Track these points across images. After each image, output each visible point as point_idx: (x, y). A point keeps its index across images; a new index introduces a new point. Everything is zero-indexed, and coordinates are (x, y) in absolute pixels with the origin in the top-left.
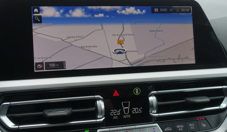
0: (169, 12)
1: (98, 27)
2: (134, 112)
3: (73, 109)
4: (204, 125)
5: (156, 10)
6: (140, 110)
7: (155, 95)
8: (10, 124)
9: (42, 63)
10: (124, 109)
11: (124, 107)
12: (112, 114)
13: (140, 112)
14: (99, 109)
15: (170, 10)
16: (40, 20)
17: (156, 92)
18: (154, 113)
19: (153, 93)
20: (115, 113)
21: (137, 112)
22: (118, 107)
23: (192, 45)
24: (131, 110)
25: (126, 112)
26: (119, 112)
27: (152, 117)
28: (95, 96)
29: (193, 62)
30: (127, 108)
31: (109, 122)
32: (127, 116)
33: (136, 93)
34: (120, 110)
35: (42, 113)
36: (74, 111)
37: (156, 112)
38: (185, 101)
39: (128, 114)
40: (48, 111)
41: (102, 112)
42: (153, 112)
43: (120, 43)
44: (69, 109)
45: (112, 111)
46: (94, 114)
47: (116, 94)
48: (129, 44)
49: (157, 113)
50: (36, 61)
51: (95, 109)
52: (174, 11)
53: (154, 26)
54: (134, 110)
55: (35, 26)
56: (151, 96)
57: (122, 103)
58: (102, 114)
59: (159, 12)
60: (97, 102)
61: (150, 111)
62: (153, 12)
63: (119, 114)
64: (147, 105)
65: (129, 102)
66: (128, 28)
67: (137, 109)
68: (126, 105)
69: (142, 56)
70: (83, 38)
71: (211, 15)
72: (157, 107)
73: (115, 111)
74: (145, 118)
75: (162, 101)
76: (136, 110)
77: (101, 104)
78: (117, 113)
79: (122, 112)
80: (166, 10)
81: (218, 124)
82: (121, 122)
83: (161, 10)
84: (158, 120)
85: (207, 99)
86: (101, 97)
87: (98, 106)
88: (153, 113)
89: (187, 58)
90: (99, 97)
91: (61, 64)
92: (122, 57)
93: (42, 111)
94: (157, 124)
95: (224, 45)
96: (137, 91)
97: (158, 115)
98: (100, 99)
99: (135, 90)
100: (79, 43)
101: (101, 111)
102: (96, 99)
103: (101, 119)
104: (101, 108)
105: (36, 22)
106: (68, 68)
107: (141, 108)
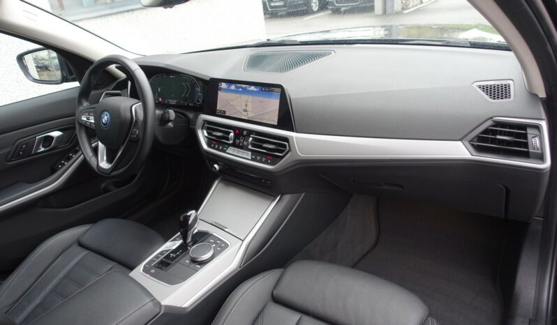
0: (269, 91)
1: (238, 95)
4: (269, 162)
8: (206, 134)
9: (219, 110)
16: (221, 89)
18: (250, 147)
23: (277, 113)
24: (243, 142)
28: (231, 131)
29: (276, 124)
31: (234, 145)
32: (241, 144)
41: (231, 139)
43: (246, 106)
46: (229, 139)
48: (249, 108)
49: (252, 147)
50: (218, 108)
51: (229, 136)
52: (272, 91)
53: (261, 99)
55: (219, 92)
56: (251, 137)
59: (265, 91)
60: (231, 133)
62: (262, 90)
63: (238, 142)
66: (250, 98)
69: (254, 115)
73: (237, 140)
76: (245, 143)
79: (240, 142)
80: (268, 89)
81: (276, 163)
83: (266, 89)
86: (233, 132)
87: (231, 135)
89: (273, 121)
91: (225, 112)
92: (245, 113)
94: (250, 153)
100: (231, 103)
103: (231, 142)
106: (227, 114)
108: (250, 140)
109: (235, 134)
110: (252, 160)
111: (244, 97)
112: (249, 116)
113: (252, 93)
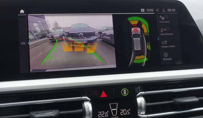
2: (122, 113)
3: (60, 110)
5: (143, 10)
6: (128, 111)
7: (143, 96)
10: (112, 111)
11: (112, 109)
12: (100, 116)
13: (129, 113)
14: (87, 110)
15: (157, 10)
17: (144, 92)
18: (143, 115)
19: (141, 94)
20: (103, 115)
21: (125, 113)
22: (107, 109)
24: (119, 111)
25: (114, 114)
26: (106, 114)
28: (83, 97)
30: (115, 109)
33: (124, 94)
34: (108, 112)
35: (29, 115)
36: (61, 112)
37: (144, 113)
38: (174, 101)
39: (116, 116)
40: (35, 112)
41: (89, 114)
42: (141, 113)
44: (55, 110)
45: (100, 113)
47: (104, 95)
49: (146, 114)
51: (83, 111)
54: (122, 111)
56: (139, 96)
57: (110, 104)
58: (90, 116)
60: (85, 103)
61: (138, 113)
63: (107, 115)
64: (135, 107)
65: (117, 103)
67: (125, 111)
68: (114, 107)
72: (145, 108)
73: (103, 113)
75: (151, 102)
78: (104, 115)
79: (110, 114)
80: (152, 10)
83: (148, 10)
85: (195, 99)
86: (88, 98)
87: (86, 108)
88: (141, 115)
90: (86, 98)
93: (28, 113)
96: (125, 92)
97: (146, 116)
98: (87, 100)
99: (123, 90)
101: (89, 112)
104: (89, 110)
107: (130, 109)
108: (140, 100)
109: (92, 102)
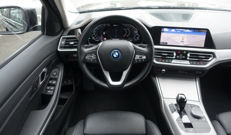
0: (199, 32)
1: (178, 34)
3: (168, 54)
4: (202, 64)
7: (189, 54)
9: (162, 42)
16: (163, 32)
18: (188, 58)
22: (179, 55)
23: (204, 42)
24: (182, 57)
27: (187, 59)
29: (203, 46)
31: (176, 59)
32: (181, 58)
38: (198, 57)
43: (183, 39)
46: (173, 56)
47: (179, 52)
49: (189, 58)
50: (161, 42)
52: (201, 32)
53: (193, 35)
55: (162, 33)
59: (196, 31)
62: (194, 31)
64: (186, 56)
66: (186, 35)
68: (181, 55)
69: (188, 43)
70: (173, 37)
71: (212, 33)
74: (185, 59)
75: (191, 56)
76: (183, 57)
77: (175, 54)
78: (178, 57)
79: (180, 57)
80: (198, 31)
81: (206, 64)
82: (179, 59)
84: (189, 60)
89: (201, 45)
91: (166, 43)
92: (182, 43)
94: (188, 61)
95: (214, 42)
96: (185, 52)
100: (172, 38)
101: (175, 56)
102: (174, 53)
103: (174, 58)
105: (162, 32)
106: (168, 44)
108: (189, 55)
109: (176, 53)
110: (191, 64)
111: (182, 35)
112: (185, 44)
113: (187, 33)
